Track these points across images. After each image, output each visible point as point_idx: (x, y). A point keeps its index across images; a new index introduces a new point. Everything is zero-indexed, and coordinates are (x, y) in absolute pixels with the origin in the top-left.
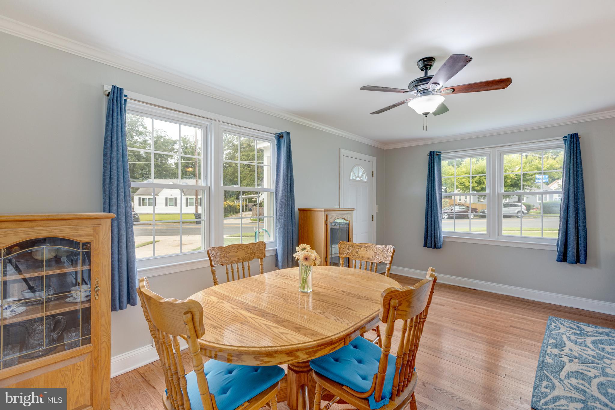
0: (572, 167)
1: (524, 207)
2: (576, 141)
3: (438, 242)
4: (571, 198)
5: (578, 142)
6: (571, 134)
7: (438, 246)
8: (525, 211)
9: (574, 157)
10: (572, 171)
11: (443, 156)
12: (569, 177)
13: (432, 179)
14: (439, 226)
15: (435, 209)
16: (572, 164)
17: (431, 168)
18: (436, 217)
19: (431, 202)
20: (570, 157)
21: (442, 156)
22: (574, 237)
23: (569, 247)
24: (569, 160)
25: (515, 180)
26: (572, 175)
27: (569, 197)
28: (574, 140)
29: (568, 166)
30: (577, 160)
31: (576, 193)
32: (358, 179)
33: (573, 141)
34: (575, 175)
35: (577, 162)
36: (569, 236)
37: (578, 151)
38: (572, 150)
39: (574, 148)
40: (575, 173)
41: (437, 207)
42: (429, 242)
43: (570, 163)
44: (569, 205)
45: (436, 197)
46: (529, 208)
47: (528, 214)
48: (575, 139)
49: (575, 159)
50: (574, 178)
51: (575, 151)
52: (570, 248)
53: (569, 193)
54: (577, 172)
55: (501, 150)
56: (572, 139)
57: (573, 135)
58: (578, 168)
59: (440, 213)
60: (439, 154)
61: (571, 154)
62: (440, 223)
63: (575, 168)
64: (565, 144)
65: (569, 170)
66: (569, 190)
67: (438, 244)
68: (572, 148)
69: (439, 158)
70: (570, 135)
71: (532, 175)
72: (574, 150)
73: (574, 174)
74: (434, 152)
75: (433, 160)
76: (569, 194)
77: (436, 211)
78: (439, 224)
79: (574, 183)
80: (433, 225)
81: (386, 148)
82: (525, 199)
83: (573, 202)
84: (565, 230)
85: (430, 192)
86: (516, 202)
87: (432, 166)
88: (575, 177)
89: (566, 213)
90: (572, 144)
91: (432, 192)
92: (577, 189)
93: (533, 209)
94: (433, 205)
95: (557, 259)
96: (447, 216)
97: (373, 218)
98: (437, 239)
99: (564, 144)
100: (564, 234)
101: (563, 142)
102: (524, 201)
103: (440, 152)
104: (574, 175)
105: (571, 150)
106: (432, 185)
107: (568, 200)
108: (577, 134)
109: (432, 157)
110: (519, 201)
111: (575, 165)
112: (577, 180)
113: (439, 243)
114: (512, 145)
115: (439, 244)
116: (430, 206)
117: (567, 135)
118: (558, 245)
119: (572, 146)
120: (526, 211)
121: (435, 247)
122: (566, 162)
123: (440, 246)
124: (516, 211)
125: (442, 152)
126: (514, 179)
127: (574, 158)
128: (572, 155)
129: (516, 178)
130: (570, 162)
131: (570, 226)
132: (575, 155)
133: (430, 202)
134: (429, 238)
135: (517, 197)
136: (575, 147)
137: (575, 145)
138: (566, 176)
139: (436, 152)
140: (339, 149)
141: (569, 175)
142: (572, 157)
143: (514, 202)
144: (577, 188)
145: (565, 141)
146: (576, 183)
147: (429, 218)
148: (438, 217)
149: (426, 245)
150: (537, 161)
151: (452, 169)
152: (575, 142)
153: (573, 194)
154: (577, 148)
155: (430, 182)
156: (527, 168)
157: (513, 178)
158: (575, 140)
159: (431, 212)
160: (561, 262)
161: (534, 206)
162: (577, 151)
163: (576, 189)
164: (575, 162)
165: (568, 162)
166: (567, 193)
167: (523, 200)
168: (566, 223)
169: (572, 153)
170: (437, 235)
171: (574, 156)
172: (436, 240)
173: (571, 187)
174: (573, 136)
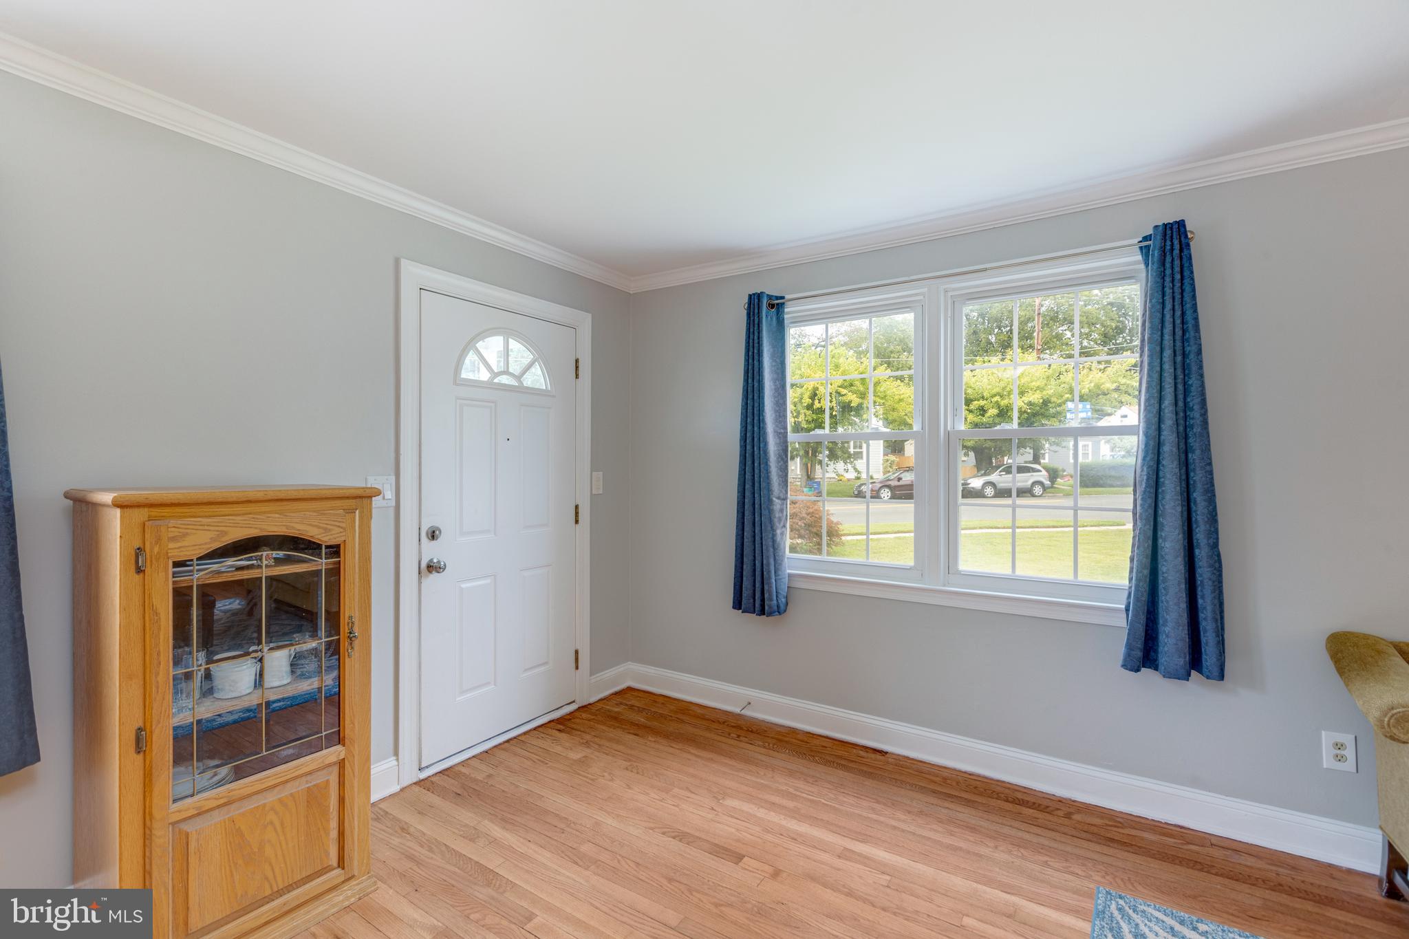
0: (1167, 337)
1: (1044, 473)
2: (1181, 250)
3: (770, 594)
4: (1166, 448)
5: (1186, 252)
6: (1165, 225)
7: (770, 607)
8: (1047, 483)
9: (1174, 306)
10: (1168, 353)
11: (790, 310)
12: (1161, 375)
13: (756, 385)
14: (774, 541)
15: (763, 485)
16: (1168, 328)
17: (751, 349)
18: (765, 512)
19: (753, 463)
20: (1163, 303)
21: (789, 313)
22: (1179, 584)
23: (1166, 621)
24: (1159, 315)
25: (1028, 413)
26: (1168, 367)
27: (1159, 445)
28: (1172, 245)
29: (1157, 336)
30: (1183, 314)
31: (1181, 428)
32: (505, 380)
33: (1172, 250)
34: (1179, 366)
35: (1183, 323)
36: (1165, 580)
37: (1186, 281)
38: (1168, 279)
39: (1173, 274)
40: (1179, 359)
41: (768, 478)
42: (746, 593)
43: (1162, 327)
44: (1161, 474)
45: (766, 444)
46: (1054, 474)
47: (1052, 487)
48: (1176, 242)
49: (1178, 313)
50: (1175, 378)
51: (1178, 285)
52: (1170, 624)
53: (1159, 430)
54: (1184, 355)
55: (954, 290)
56: (1168, 243)
57: (1171, 229)
58: (1186, 344)
59: (779, 498)
60: (777, 305)
61: (1163, 295)
62: (778, 532)
63: (1179, 344)
64: (1147, 265)
65: (1158, 348)
66: (1160, 421)
67: (771, 600)
68: (1168, 272)
69: (778, 319)
70: (1161, 228)
71: (1060, 405)
72: (1173, 281)
73: (1175, 363)
74: (759, 296)
75: (756, 322)
76: (1159, 435)
77: (766, 492)
78: (774, 535)
79: (1176, 396)
80: (757, 538)
81: (634, 287)
82: (1047, 456)
83: (1176, 463)
84: (1147, 561)
85: (749, 427)
86: (1030, 462)
87: (756, 341)
88: (1179, 372)
89: (1150, 501)
90: (1168, 259)
91: (756, 429)
92: (1186, 417)
93: (1063, 477)
94: (757, 471)
95: (1125, 660)
96: (889, 494)
97: (577, 514)
98: (770, 584)
99: (1142, 266)
100: (1146, 572)
101: (1139, 258)
102: (1046, 461)
103: (783, 298)
104: (1175, 369)
105: (1163, 278)
106: (756, 405)
107: (1159, 454)
108: (1181, 224)
109: (756, 311)
110: (1036, 459)
111: (1179, 333)
112: (1185, 383)
113: (775, 598)
114: (985, 270)
115: (775, 602)
116: (748, 476)
117: (1150, 231)
118: (1127, 610)
119: (1168, 265)
120: (1049, 482)
121: (762, 612)
122: (1151, 322)
123: (778, 607)
124: (1030, 483)
125: (787, 297)
126: (1025, 412)
127: (1173, 309)
128: (1168, 298)
129: (1029, 411)
130: (1162, 322)
131: (1168, 545)
132: (1178, 296)
133: (749, 463)
134: (747, 583)
135: (1032, 451)
136: (1177, 269)
137: (1177, 262)
138: (1149, 370)
139: (770, 297)
140: (397, 262)
141: (1158, 369)
142: (1169, 306)
143: (1026, 462)
144: (1185, 412)
145: (1145, 251)
146: (1181, 397)
147: (747, 513)
148: (770, 511)
149: (738, 604)
150: (1070, 375)
151: (900, 388)
152: (1176, 252)
153: (1175, 435)
154: (1182, 272)
155: (750, 397)
156: (1051, 389)
157: (1023, 410)
158: (1177, 246)
159: (754, 493)
160: (1138, 670)
161: (1064, 471)
162: (1182, 284)
163: (1182, 414)
164: (1178, 321)
165: (1157, 321)
166: (1153, 432)
167: (1044, 459)
168: (1150, 533)
169: (1168, 291)
170: (769, 572)
171: (1174, 301)
172: (766, 587)
173: (1166, 411)
174: (1169, 232)
